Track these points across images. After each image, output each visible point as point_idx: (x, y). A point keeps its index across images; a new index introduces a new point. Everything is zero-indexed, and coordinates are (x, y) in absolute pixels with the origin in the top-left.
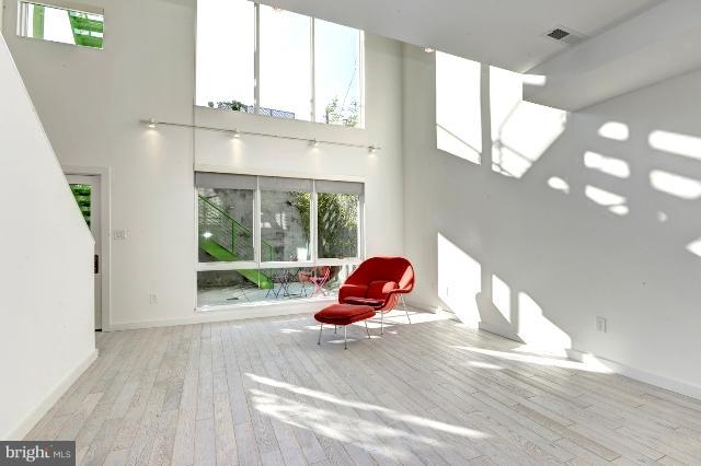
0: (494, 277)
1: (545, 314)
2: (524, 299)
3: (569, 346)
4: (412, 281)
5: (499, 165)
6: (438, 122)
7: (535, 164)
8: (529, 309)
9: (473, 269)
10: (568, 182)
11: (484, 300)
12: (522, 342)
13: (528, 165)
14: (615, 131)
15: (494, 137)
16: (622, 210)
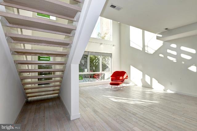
0: (146, 75)
1: (158, 82)
2: (153, 79)
3: (164, 89)
4: (127, 76)
5: (147, 51)
6: (130, 40)
7: (156, 51)
8: (155, 81)
9: (140, 73)
10: (164, 55)
11: (143, 80)
12: (153, 89)
13: (154, 51)
14: (174, 46)
15: (146, 45)
16: (176, 61)
